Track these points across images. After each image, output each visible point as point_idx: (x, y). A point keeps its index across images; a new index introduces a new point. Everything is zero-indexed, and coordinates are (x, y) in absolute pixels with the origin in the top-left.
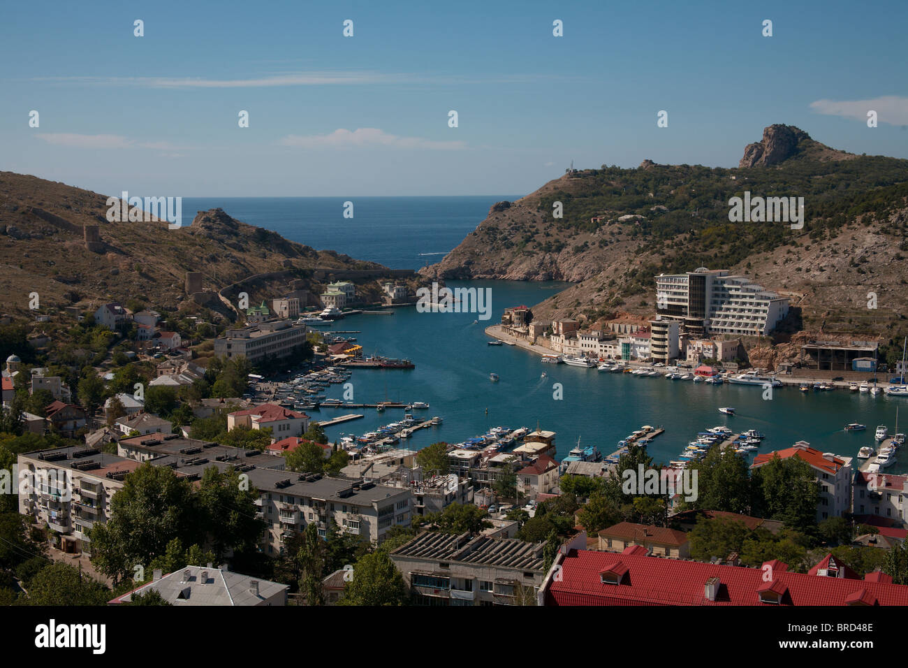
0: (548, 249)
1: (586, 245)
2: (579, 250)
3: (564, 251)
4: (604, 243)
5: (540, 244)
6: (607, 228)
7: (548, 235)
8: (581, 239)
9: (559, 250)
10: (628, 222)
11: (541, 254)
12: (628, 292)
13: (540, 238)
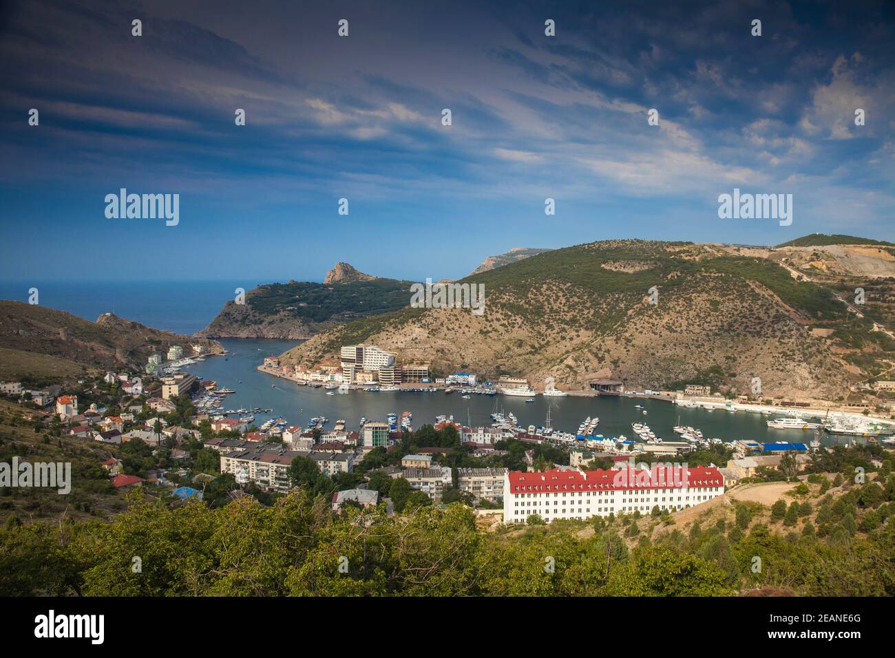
0: (255, 323)
1: (273, 321)
2: (270, 323)
3: (264, 324)
4: (282, 320)
5: (251, 321)
6: (282, 313)
7: (255, 316)
8: (270, 318)
9: (261, 323)
10: (290, 310)
11: (253, 325)
12: (325, 352)
13: (251, 317)
